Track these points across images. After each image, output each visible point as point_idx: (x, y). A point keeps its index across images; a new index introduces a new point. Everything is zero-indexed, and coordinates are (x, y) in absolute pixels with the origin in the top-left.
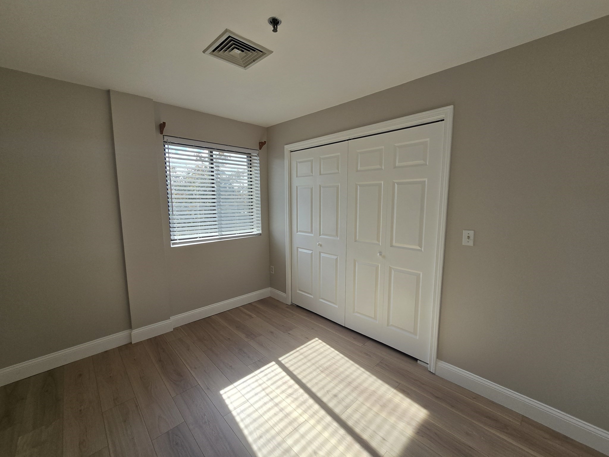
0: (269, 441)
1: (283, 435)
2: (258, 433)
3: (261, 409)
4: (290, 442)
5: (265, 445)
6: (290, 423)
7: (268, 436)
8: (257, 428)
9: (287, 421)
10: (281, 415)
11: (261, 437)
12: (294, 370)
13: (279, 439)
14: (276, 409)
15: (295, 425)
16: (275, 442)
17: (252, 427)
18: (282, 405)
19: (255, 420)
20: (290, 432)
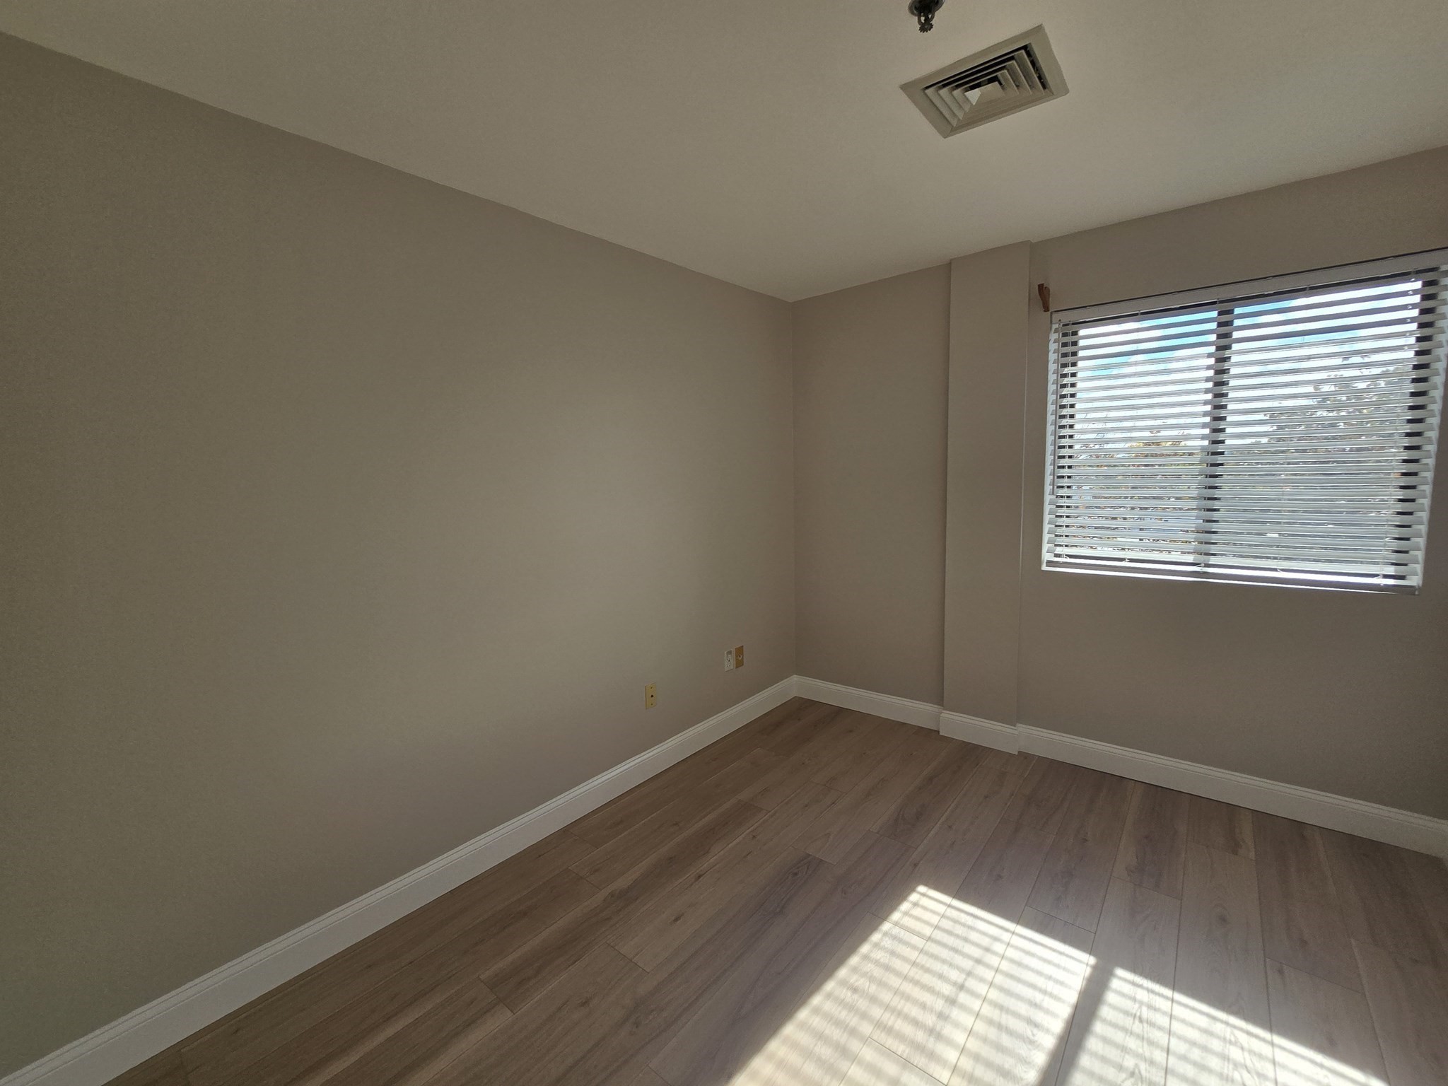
0: (851, 1008)
1: (881, 1036)
2: (862, 983)
3: (920, 972)
4: (868, 1054)
5: (841, 1003)
6: (919, 1048)
7: (862, 1004)
8: (872, 979)
9: (920, 1036)
10: (930, 1020)
11: (855, 990)
12: (1104, 1021)
13: (866, 1028)
14: (939, 1005)
15: (920, 1060)
16: (854, 1021)
17: (869, 967)
18: (955, 1013)
19: (887, 968)
20: (894, 1049)
